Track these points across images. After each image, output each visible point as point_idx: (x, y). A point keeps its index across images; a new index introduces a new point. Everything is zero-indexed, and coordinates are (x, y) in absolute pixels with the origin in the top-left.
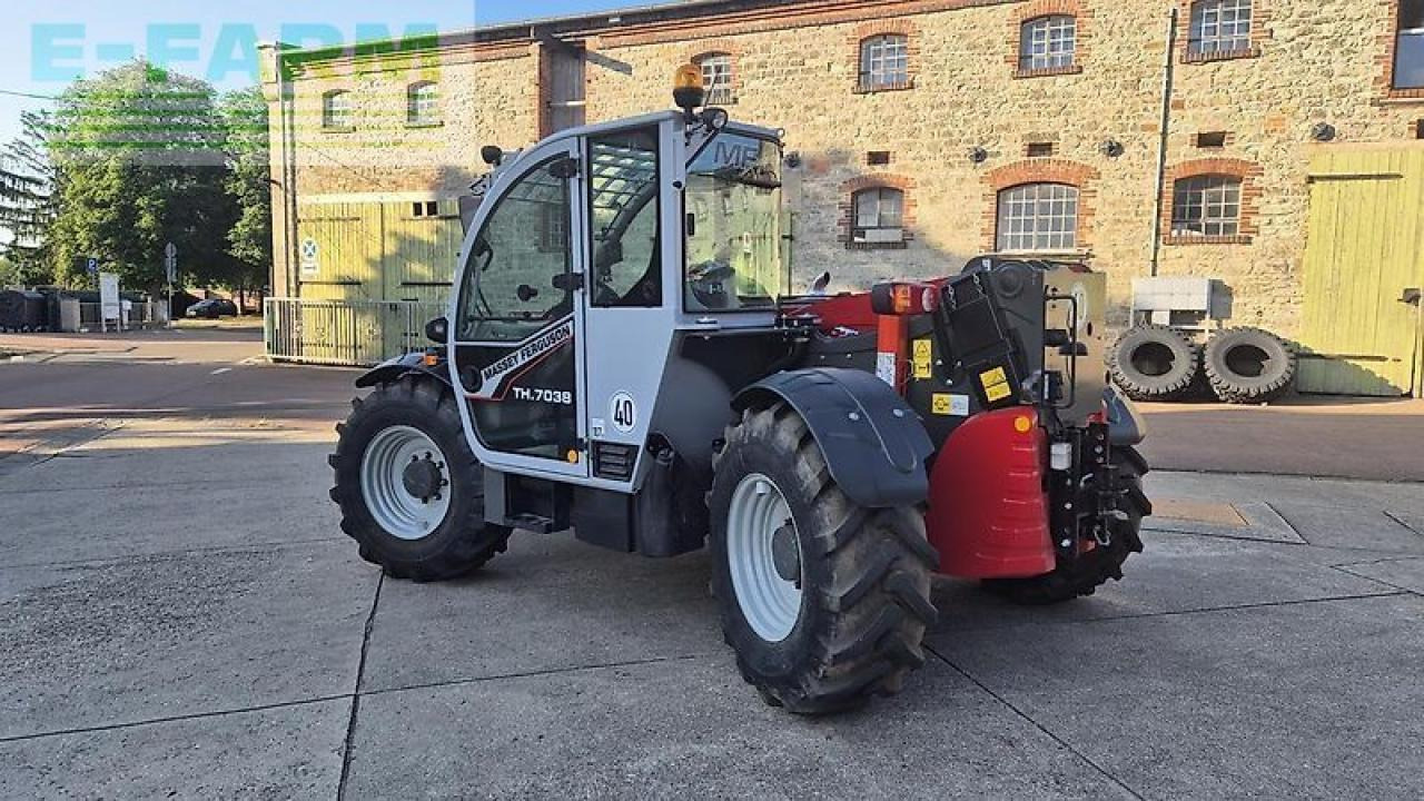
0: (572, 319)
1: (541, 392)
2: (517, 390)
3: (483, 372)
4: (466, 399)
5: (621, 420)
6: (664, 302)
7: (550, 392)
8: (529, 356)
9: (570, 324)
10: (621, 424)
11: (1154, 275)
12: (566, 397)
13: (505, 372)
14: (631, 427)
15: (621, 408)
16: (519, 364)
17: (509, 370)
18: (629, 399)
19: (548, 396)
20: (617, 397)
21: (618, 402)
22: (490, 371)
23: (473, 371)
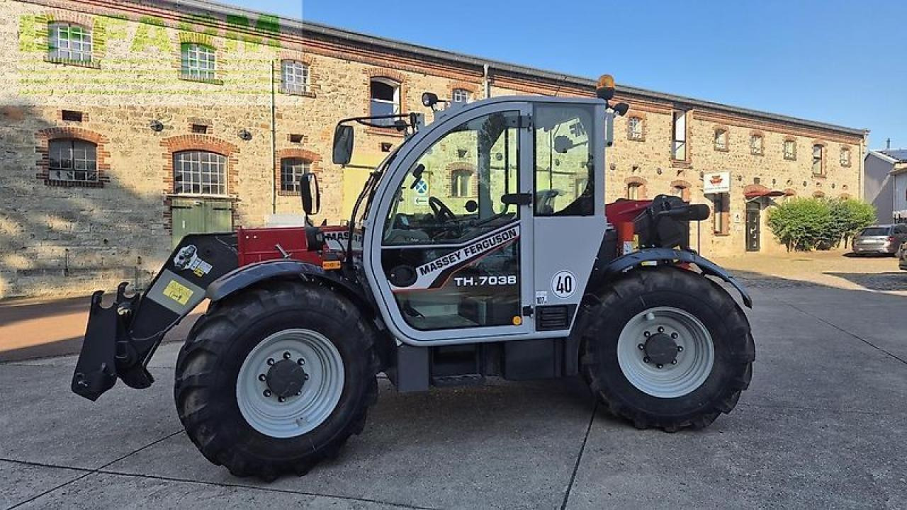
0: (519, 224)
1: (485, 278)
2: (459, 279)
3: (418, 270)
4: (395, 294)
5: (562, 290)
6: (596, 212)
7: (495, 278)
8: (473, 253)
9: (517, 229)
10: (562, 292)
11: (274, 213)
12: (512, 280)
13: (445, 267)
14: (569, 294)
15: (562, 281)
16: (461, 260)
17: (450, 265)
18: (569, 275)
19: (493, 280)
20: (558, 275)
21: (560, 278)
22: (427, 267)
23: (408, 270)
